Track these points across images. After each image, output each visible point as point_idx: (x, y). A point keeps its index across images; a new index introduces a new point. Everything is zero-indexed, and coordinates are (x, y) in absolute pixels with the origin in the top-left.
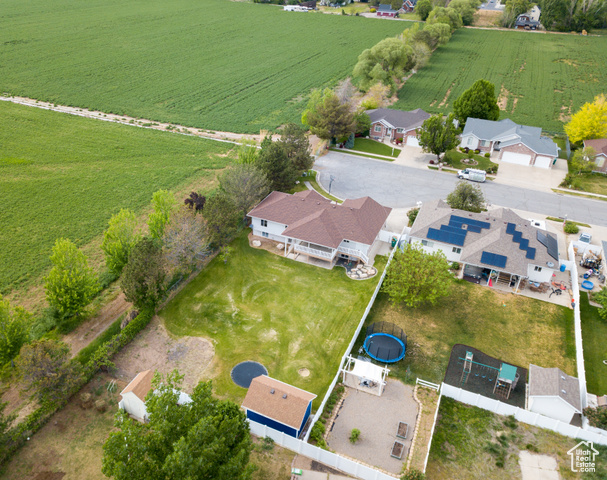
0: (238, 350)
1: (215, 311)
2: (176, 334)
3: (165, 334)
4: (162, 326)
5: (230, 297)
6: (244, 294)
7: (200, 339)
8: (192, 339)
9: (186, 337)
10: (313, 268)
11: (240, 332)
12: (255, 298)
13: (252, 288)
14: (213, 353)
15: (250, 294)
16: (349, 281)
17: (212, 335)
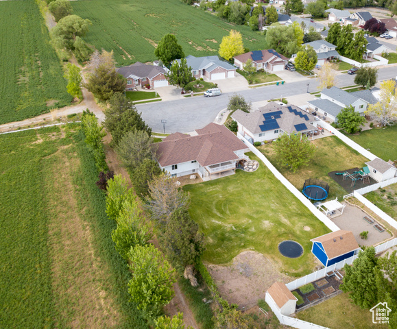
0: (268, 243)
1: (223, 234)
2: (226, 262)
3: (220, 267)
4: (211, 265)
5: (216, 222)
6: (219, 214)
7: (242, 254)
8: (238, 257)
9: (234, 259)
10: (227, 178)
11: (253, 234)
12: (228, 212)
13: (217, 208)
14: (261, 254)
15: (222, 212)
16: (252, 174)
17: (244, 247)
